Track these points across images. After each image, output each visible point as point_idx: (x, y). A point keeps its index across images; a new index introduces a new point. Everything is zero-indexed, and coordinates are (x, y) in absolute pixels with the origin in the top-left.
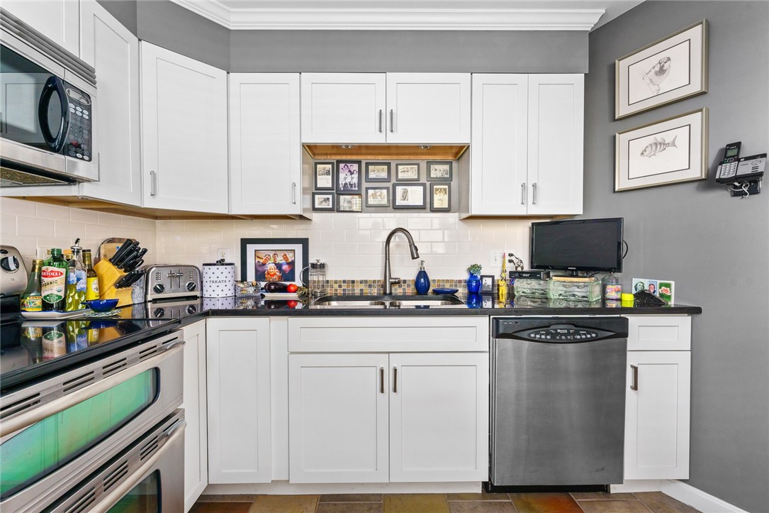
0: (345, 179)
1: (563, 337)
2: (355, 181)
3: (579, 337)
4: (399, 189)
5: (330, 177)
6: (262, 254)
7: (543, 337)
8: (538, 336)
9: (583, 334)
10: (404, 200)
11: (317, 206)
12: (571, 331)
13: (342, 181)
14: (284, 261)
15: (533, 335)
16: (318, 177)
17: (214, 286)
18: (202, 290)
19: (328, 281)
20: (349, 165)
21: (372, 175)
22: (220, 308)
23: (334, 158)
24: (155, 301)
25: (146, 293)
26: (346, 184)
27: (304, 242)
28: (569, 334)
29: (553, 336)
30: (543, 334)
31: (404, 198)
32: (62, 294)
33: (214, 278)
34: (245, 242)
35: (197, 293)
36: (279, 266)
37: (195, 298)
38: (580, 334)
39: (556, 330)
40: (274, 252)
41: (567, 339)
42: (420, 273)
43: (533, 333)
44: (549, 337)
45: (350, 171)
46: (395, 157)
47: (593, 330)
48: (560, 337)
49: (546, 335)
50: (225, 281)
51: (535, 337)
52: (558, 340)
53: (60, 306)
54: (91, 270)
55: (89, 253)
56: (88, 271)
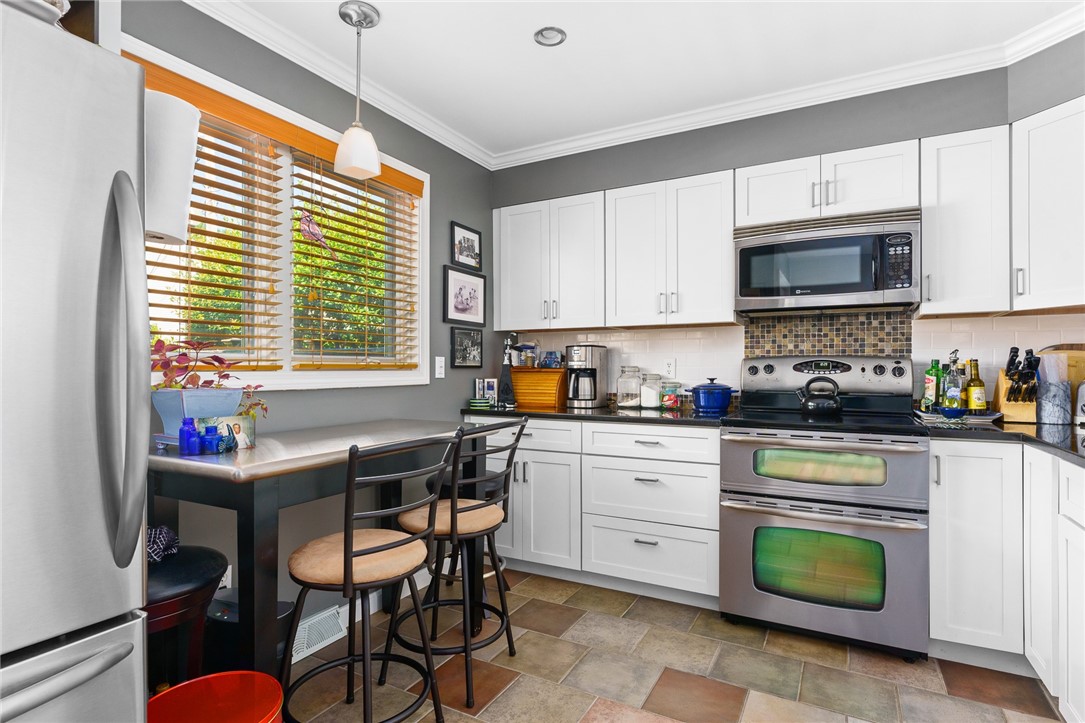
24: (1081, 425)
25: (1073, 413)
32: (933, 398)
53: (936, 408)
54: (976, 380)
55: (975, 363)
56: (972, 380)
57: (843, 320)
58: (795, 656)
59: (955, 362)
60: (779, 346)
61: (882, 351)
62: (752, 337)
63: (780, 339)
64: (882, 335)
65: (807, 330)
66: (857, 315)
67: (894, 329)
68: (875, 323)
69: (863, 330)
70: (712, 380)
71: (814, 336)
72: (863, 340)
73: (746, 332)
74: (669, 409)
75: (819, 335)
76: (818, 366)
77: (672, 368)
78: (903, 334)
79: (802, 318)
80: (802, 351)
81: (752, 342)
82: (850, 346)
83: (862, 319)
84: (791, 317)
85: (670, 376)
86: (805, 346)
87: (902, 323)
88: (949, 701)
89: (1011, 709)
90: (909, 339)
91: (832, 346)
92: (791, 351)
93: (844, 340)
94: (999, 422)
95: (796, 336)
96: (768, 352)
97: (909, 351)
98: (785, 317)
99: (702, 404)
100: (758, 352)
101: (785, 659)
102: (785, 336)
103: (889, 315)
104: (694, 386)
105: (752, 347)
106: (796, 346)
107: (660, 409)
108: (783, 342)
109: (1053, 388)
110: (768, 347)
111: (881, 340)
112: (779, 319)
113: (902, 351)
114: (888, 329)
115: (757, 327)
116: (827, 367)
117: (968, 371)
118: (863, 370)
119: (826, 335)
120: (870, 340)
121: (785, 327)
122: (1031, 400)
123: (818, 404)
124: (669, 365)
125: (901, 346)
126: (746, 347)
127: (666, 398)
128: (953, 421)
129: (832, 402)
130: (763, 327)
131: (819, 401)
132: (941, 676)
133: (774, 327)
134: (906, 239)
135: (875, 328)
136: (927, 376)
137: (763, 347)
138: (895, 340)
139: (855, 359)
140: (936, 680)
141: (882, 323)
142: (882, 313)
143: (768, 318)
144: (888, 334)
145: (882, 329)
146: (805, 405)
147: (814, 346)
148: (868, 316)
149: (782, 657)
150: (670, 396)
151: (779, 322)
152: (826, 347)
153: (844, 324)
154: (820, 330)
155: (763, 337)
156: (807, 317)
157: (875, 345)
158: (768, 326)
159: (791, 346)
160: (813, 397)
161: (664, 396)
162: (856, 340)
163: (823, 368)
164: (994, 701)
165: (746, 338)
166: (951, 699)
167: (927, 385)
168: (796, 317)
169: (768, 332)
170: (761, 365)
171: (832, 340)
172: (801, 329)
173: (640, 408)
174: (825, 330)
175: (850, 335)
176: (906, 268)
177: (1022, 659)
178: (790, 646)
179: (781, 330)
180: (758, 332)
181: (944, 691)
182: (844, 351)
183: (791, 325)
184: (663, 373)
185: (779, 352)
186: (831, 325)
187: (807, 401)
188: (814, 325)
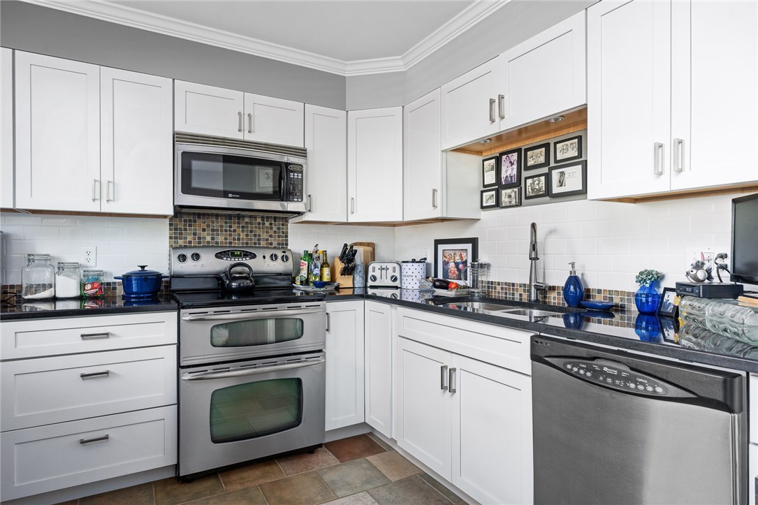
0: (506, 172)
1: (609, 380)
2: (515, 172)
3: (632, 386)
4: (555, 175)
5: (494, 172)
6: (447, 255)
7: (582, 372)
8: (575, 369)
9: (641, 383)
10: (561, 186)
11: (484, 204)
12: (624, 374)
13: (503, 175)
14: (460, 261)
15: (569, 367)
16: (485, 174)
17: (410, 279)
18: (401, 282)
19: (492, 282)
20: (510, 155)
21: (530, 163)
22: (410, 300)
23: (496, 152)
24: (372, 287)
25: (366, 281)
26: (507, 177)
27: (474, 242)
28: (619, 377)
29: (596, 373)
30: (583, 368)
31: (561, 184)
32: (306, 276)
33: (410, 273)
34: (437, 242)
35: (397, 283)
36: (457, 264)
37: (396, 288)
38: (636, 383)
39: (602, 367)
40: (454, 252)
41: (614, 383)
42: (570, 278)
43: (570, 363)
44: (589, 374)
45: (511, 162)
46: (552, 135)
47: (661, 383)
48: (605, 380)
49: (587, 370)
50: (412, 276)
51: (572, 369)
52: (601, 381)
53: (306, 282)
54: (325, 264)
55: (325, 252)
56: (324, 263)
57: (247, 220)
58: (250, 484)
59: (316, 252)
60: (199, 238)
61: (271, 244)
62: (176, 229)
63: (199, 231)
64: (271, 232)
65: (222, 226)
66: (256, 218)
67: (279, 229)
68: (267, 224)
69: (259, 228)
70: (143, 267)
71: (226, 231)
72: (259, 236)
73: (170, 225)
74: (94, 298)
75: (230, 231)
76: (233, 255)
77: (92, 256)
78: (283, 232)
79: (217, 216)
80: (217, 243)
81: (176, 233)
82: (251, 239)
83: (259, 220)
84: (209, 215)
85: (89, 264)
86: (220, 239)
87: (283, 225)
88: (344, 467)
89: (368, 455)
90: (287, 236)
91: (239, 239)
92: (208, 242)
93: (247, 235)
94: (337, 288)
95: (213, 230)
96: (190, 242)
97: (287, 244)
98: (204, 215)
99: (135, 289)
100: (181, 242)
101: (246, 490)
102: (204, 230)
103: (275, 219)
104: (124, 273)
105: (176, 238)
106: (213, 239)
107: (80, 298)
108: (203, 234)
109: (359, 267)
110: (190, 238)
111: (271, 236)
112: (199, 215)
113: (283, 244)
114: (275, 228)
115: (180, 221)
116: (240, 256)
117: (321, 257)
118: (264, 257)
119: (235, 231)
120: (264, 236)
121: (204, 223)
122: (350, 274)
123: (239, 284)
124: (88, 253)
125: (282, 240)
126: (171, 238)
127: (89, 287)
128: (322, 289)
129: (249, 281)
130: (185, 221)
131: (239, 281)
132: (331, 453)
133: (195, 221)
134: (300, 169)
135: (267, 228)
136: (302, 261)
137: (186, 238)
138: (279, 237)
139: (258, 249)
140: (331, 457)
141: (271, 224)
142: (271, 217)
143: (189, 214)
144: (275, 232)
145: (271, 228)
146: (230, 285)
147: (226, 239)
148: (263, 218)
149: (243, 490)
150: (92, 284)
151: (199, 218)
152: (234, 239)
153: (247, 223)
154: (230, 227)
155: (186, 230)
156: (222, 215)
157: (267, 240)
158: (190, 221)
159: (209, 238)
160: (235, 279)
161: (85, 285)
162: (255, 236)
163: (237, 256)
164: (360, 456)
165: (170, 229)
166: (345, 465)
167: (301, 267)
168: (212, 215)
169: (190, 226)
170: (188, 253)
171: (239, 235)
172: (216, 225)
173: (54, 299)
174: (234, 227)
175: (251, 231)
176: (300, 188)
177: (364, 424)
178: (242, 478)
179: (201, 224)
180: (181, 226)
181: (339, 463)
182: (247, 243)
183: (209, 221)
184: (82, 261)
185: (199, 243)
186: (239, 223)
187: (230, 282)
188: (226, 223)
